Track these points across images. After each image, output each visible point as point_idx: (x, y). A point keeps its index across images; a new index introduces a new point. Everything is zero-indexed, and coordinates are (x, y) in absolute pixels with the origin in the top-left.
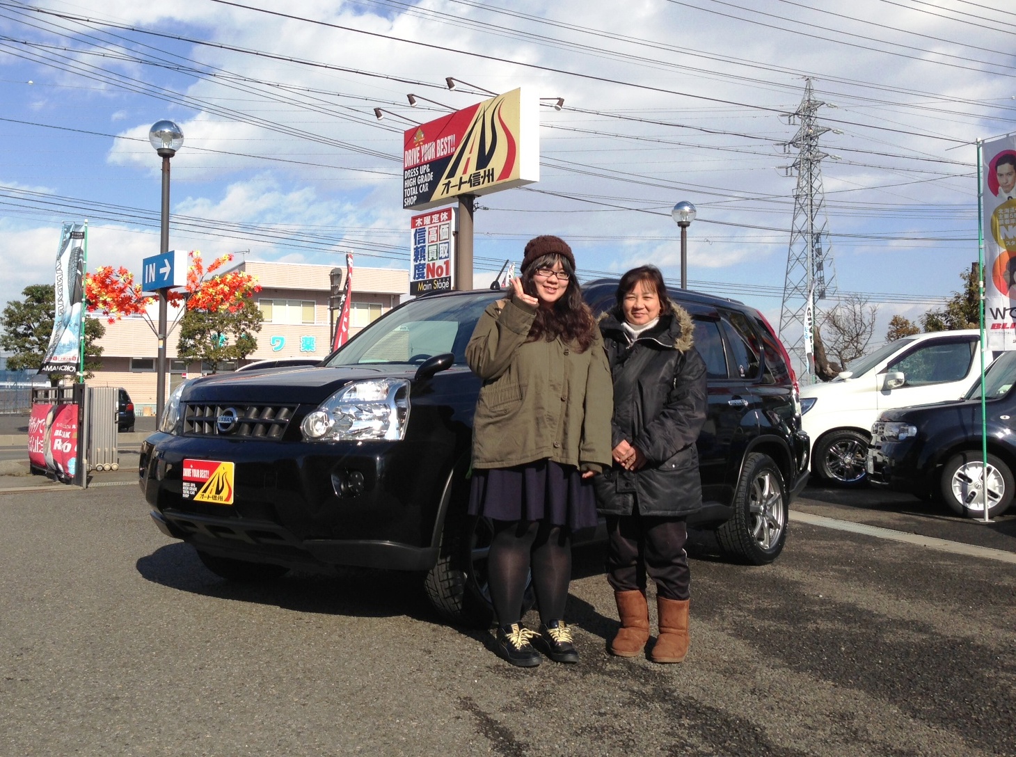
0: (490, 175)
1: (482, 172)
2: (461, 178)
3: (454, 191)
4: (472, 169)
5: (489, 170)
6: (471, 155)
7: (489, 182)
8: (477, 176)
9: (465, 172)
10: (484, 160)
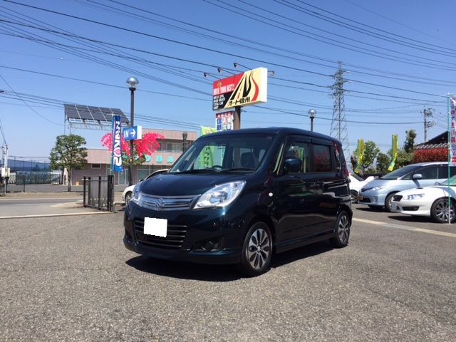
1: (245, 98)
2: (236, 100)
3: (233, 105)
4: (241, 97)
5: (248, 98)
6: (241, 91)
7: (248, 102)
8: (243, 99)
9: (238, 98)
10: (246, 93)
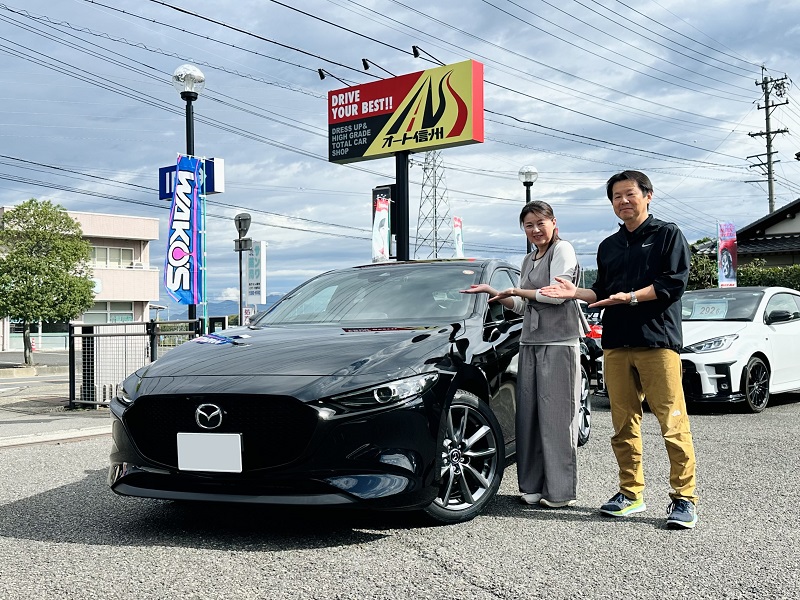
0: (439, 133)
1: (429, 130)
2: (405, 135)
3: (397, 147)
4: (418, 127)
5: (437, 129)
6: (417, 115)
7: (437, 138)
8: (423, 133)
9: (409, 129)
10: (430, 119)
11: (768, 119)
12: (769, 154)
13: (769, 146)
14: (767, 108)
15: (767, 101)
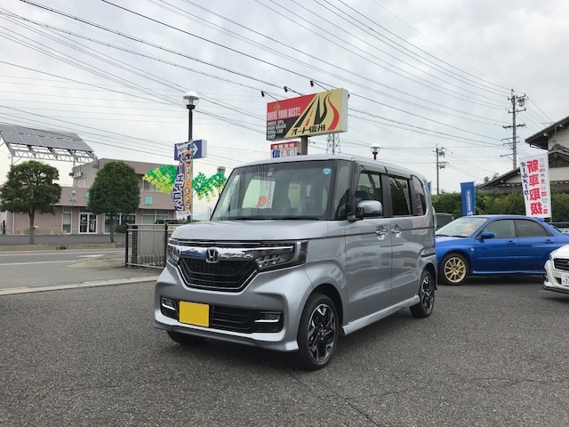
1: (318, 126)
2: (304, 128)
4: (311, 124)
5: (322, 125)
6: (311, 117)
7: (322, 130)
8: (314, 127)
9: (307, 125)
10: (319, 120)
11: (514, 118)
12: (514, 138)
13: (514, 133)
14: (514, 113)
15: (514, 108)
